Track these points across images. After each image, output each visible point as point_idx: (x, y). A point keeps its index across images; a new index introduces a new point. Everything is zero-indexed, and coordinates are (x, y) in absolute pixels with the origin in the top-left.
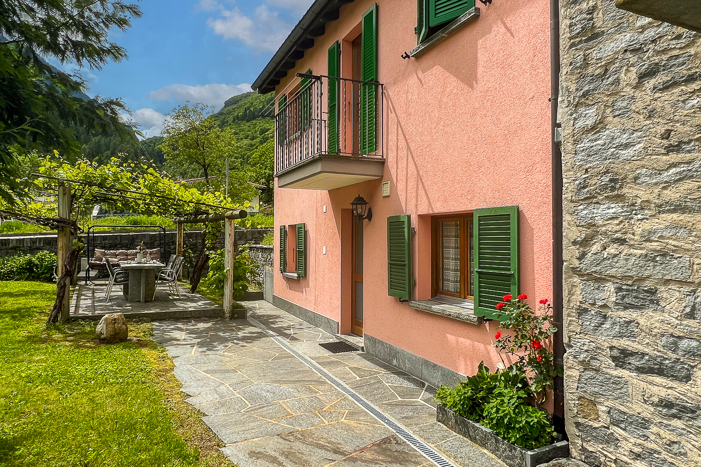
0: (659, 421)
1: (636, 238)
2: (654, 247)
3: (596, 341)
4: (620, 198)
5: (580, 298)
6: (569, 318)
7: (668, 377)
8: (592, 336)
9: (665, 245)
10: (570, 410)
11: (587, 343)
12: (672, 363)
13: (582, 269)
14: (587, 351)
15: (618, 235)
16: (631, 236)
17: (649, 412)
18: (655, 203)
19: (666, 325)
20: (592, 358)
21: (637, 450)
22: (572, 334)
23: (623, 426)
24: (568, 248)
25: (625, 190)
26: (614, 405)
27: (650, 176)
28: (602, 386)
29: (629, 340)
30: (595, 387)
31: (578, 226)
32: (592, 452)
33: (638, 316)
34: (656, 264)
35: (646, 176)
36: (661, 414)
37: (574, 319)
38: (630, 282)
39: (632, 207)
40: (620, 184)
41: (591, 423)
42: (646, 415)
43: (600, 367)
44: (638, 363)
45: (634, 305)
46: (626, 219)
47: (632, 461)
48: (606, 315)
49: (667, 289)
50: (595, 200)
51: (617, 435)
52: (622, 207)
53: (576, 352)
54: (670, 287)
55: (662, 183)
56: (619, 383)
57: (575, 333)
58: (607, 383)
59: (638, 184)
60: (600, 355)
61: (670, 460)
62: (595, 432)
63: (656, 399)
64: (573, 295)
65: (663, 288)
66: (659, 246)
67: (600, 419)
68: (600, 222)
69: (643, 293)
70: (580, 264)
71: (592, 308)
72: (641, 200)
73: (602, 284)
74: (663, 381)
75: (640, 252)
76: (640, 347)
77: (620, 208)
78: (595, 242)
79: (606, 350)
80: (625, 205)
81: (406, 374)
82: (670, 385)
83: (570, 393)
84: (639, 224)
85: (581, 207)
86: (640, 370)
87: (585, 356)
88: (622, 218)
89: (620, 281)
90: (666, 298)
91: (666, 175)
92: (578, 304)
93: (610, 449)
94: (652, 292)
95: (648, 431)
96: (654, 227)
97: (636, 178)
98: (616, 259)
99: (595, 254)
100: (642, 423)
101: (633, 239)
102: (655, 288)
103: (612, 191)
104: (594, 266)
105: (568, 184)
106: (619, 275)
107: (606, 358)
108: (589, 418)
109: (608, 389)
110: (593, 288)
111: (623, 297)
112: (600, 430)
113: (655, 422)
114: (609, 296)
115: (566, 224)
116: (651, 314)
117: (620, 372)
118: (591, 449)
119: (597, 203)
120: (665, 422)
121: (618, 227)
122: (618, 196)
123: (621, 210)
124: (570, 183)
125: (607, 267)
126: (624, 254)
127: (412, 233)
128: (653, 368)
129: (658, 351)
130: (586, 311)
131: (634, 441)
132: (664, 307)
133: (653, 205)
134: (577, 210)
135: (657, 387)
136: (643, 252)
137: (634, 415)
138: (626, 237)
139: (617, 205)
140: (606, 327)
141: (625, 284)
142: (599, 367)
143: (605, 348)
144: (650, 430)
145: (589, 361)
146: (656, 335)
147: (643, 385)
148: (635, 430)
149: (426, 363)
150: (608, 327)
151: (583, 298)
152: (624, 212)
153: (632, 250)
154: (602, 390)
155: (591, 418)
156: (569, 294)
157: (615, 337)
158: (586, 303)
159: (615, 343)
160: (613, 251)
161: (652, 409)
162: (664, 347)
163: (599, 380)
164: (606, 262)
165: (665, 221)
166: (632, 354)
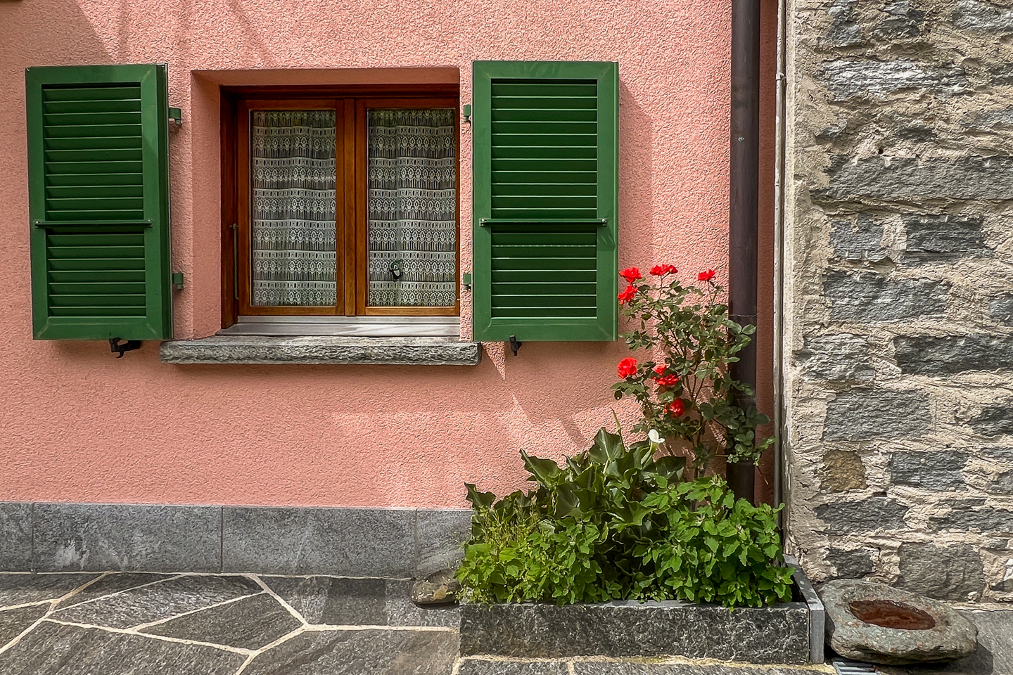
0: (980, 447)
1: (952, 127)
2: (984, 144)
3: (866, 333)
4: (922, 50)
5: (829, 252)
6: (807, 297)
7: (994, 368)
8: (854, 325)
9: (1002, 140)
10: (804, 486)
11: (847, 341)
12: (1004, 342)
13: (836, 192)
14: (848, 356)
15: (918, 122)
16: (941, 123)
17: (965, 437)
18: (989, 64)
19: (998, 280)
20: (858, 368)
21: (941, 512)
22: (812, 328)
23: (915, 479)
24: (807, 149)
25: (933, 37)
26: (902, 447)
27: (980, 15)
28: (876, 417)
29: (931, 318)
30: (862, 424)
31: (831, 103)
32: (852, 552)
33: (946, 272)
34: (982, 174)
35: (974, 13)
36: (985, 434)
37: (817, 297)
38: (936, 211)
39: (941, 71)
40: (925, 22)
41: (850, 497)
42: (960, 444)
43: (875, 382)
44: (947, 357)
45: (939, 252)
46: (931, 92)
47: (932, 537)
48: (884, 279)
49: (1000, 217)
50: (869, 51)
51: (904, 500)
52: (925, 69)
53: (823, 363)
54: (1005, 213)
55: (1001, 30)
56: (910, 403)
57: (817, 327)
58: (887, 408)
59: (959, 27)
60: (873, 358)
61: (999, 506)
62: (859, 511)
63: (976, 412)
64: (814, 247)
65: (993, 217)
66: (992, 141)
67: (868, 482)
68: (882, 96)
69: (957, 229)
70: (831, 182)
71: (856, 270)
72: (963, 58)
73: (876, 220)
74: (985, 376)
75: (958, 153)
76: (952, 327)
77: (920, 71)
78: (865, 138)
79: (886, 345)
80: (930, 66)
81: (145, 578)
82: (998, 382)
83: (806, 452)
84: (957, 102)
85: (839, 64)
86: (949, 369)
87: (844, 367)
88: (924, 89)
89: (917, 209)
90: (998, 233)
91: (1007, 15)
92: (826, 265)
93: (890, 531)
94: (974, 225)
95: (961, 470)
96: (986, 108)
97: (957, 15)
98: (909, 169)
99: (866, 161)
100: (952, 461)
101: (946, 130)
102: (981, 216)
103: (912, 35)
104: (866, 185)
105: (809, 13)
106: (919, 198)
107: (884, 361)
108: (847, 488)
109: (889, 419)
110: (857, 229)
111: (921, 240)
112: (871, 503)
113: (975, 451)
114: (894, 240)
115: (805, 98)
116: (971, 264)
117: (910, 382)
118: (848, 547)
119: (874, 57)
120: (990, 445)
121: (917, 106)
122: (922, 46)
123: (923, 75)
124: (816, 10)
125: (891, 184)
126: (924, 158)
127: (169, 126)
128: (971, 358)
129: (982, 328)
130: (840, 276)
131: (937, 499)
132: (994, 249)
133: (983, 68)
134: (828, 69)
135: (977, 391)
136: (964, 153)
137: (939, 452)
138: (933, 125)
139: (913, 64)
140: (884, 303)
141: (928, 215)
142: (873, 382)
143: (884, 343)
144: (966, 469)
145: (852, 375)
146: (981, 300)
147: (955, 393)
148: (937, 478)
149: (243, 518)
150: (888, 300)
151: (835, 251)
152: (927, 79)
153: (940, 151)
154: (876, 424)
155: (849, 486)
156: (807, 247)
157: (904, 317)
158: (843, 262)
159: (906, 328)
160: (902, 153)
161: (970, 431)
162: (992, 317)
163: (871, 408)
164: (889, 175)
165: (1004, 97)
166: (936, 342)
